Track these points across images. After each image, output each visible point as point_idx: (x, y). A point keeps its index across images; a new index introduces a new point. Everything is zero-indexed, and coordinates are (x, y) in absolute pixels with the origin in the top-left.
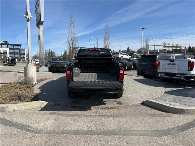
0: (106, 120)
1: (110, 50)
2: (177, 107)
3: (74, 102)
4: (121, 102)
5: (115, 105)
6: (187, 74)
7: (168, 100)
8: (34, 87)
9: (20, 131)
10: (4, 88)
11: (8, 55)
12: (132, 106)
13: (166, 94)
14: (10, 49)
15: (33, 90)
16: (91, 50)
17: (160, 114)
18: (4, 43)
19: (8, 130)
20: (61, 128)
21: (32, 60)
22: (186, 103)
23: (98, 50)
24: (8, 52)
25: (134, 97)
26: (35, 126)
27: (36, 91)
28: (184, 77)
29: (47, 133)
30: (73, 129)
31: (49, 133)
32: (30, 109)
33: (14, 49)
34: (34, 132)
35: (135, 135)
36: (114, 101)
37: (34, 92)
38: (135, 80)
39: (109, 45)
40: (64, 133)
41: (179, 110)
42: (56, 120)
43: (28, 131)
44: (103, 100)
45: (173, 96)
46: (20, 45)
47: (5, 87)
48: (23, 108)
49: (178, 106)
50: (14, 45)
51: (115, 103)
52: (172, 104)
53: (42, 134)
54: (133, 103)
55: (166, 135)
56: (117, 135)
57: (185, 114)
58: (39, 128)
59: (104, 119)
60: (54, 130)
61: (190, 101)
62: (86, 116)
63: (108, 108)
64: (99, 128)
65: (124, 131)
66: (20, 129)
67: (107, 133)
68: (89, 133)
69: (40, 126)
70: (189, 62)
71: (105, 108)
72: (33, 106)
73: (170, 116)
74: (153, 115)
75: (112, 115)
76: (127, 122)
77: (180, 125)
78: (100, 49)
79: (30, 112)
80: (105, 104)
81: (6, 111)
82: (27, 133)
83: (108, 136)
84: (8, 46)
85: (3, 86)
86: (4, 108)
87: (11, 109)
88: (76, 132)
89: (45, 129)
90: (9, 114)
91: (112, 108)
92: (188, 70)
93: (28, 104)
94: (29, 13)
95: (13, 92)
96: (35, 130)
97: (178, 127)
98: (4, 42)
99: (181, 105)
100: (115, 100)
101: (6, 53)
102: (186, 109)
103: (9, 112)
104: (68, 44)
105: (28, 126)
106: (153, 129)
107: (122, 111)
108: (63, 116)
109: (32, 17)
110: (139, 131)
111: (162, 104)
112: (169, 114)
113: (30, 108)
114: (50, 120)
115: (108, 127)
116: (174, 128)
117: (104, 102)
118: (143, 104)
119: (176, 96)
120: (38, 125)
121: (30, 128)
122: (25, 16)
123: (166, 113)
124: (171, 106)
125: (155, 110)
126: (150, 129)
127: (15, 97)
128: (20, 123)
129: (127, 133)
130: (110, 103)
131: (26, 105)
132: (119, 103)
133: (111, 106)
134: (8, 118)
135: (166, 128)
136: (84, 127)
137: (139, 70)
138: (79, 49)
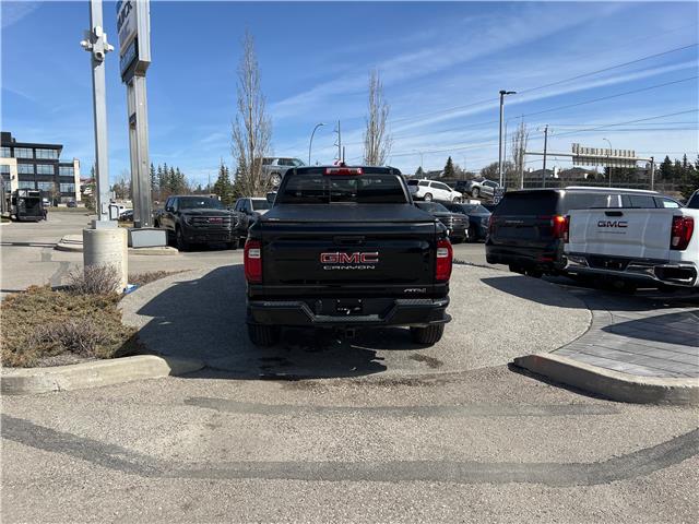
0: (390, 426)
1: (397, 172)
2: (640, 380)
3: (272, 359)
4: (440, 359)
5: (421, 369)
6: (666, 262)
7: (603, 353)
8: (121, 305)
9: (86, 465)
10: (14, 307)
11: (14, 185)
12: (477, 375)
13: (593, 332)
14: (20, 161)
15: (119, 315)
17: (581, 405)
19: (43, 464)
20: (233, 456)
21: (109, 207)
22: (666, 366)
23: (355, 174)
24: (14, 171)
25: (483, 341)
26: (139, 447)
27: (132, 318)
28: (657, 270)
30: (278, 458)
31: (193, 473)
32: (113, 385)
33: (35, 161)
34: (137, 469)
35: (498, 481)
36: (411, 358)
37: (124, 322)
38: (484, 280)
40: (246, 475)
41: (647, 391)
42: (213, 427)
43: (117, 464)
44: (377, 355)
45: (622, 340)
46: (58, 148)
47: (18, 302)
48: (90, 380)
49: (642, 376)
50: (34, 147)
51: (417, 364)
52: (620, 368)
53: (168, 477)
54: (482, 365)
55: (609, 480)
56: (434, 481)
57: (666, 404)
58: (152, 454)
59: (382, 421)
60: (208, 463)
61: (681, 358)
62: (320, 409)
63: (396, 383)
64: (370, 457)
65: (459, 465)
66: (84, 458)
67: (398, 472)
68: (335, 472)
69: (157, 447)
70: (675, 218)
71: (383, 383)
72: (125, 375)
73: (615, 413)
74: (553, 409)
75: (409, 409)
76: (467, 435)
77: (652, 444)
78: (363, 168)
79: (115, 396)
80: (384, 368)
81: (28, 392)
82: (112, 472)
83: (402, 483)
84: (12, 150)
85: (8, 299)
86: (21, 380)
87: (44, 387)
88: (289, 471)
89: (175, 459)
90: (38, 402)
91: (410, 384)
92: (672, 248)
93: (107, 368)
94: (99, 32)
95: (46, 321)
96: (141, 462)
97: (646, 451)
99: (651, 373)
100: (414, 352)
101: (7, 176)
102: (672, 388)
103: (38, 395)
105: (114, 448)
106: (560, 459)
107: (444, 395)
108: (237, 411)
109: (111, 47)
110: (512, 465)
111: (585, 368)
112: (610, 403)
113: (115, 382)
114: (191, 426)
115: (400, 452)
116: (632, 456)
117: (382, 362)
118: (517, 366)
119: (629, 339)
120: (151, 444)
121: (121, 457)
122: (84, 43)
123: (599, 401)
124: (619, 378)
125: (560, 390)
126: (550, 460)
127: (56, 343)
128: (82, 436)
129: (469, 473)
130: (398, 362)
131: (98, 371)
132: (434, 363)
133: (405, 373)
134: (36, 420)
135: (603, 456)
136: (316, 450)
137: (496, 243)
138: (275, 163)
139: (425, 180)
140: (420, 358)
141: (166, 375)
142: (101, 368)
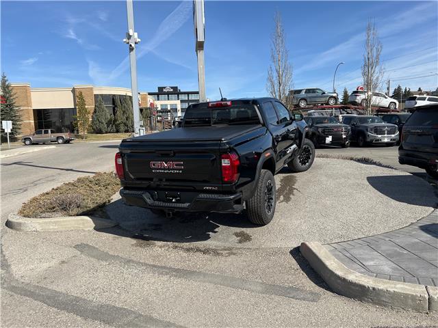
11: (179, 114)
14: (182, 101)
16: (210, 104)
17: (297, 289)
18: (172, 90)
20: (43, 283)
23: (227, 105)
24: (179, 108)
31: (14, 288)
32: (61, 232)
33: (188, 101)
46: (197, 93)
50: (188, 93)
62: (129, 262)
63: (198, 251)
65: (138, 317)
74: (270, 288)
81: (23, 231)
84: (178, 96)
86: (20, 224)
90: (22, 236)
98: (172, 88)
101: (175, 110)
102: (374, 289)
103: (27, 232)
109: (139, 40)
113: (64, 229)
118: (299, 249)
122: (125, 40)
127: (55, 205)
132: (243, 240)
138: (303, 93)
140: (241, 235)
141: (92, 228)
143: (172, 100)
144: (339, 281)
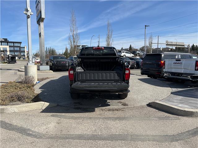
0: (111, 123)
1: (114, 48)
2: (186, 110)
3: (77, 103)
4: (126, 103)
5: (120, 106)
6: (194, 74)
7: (175, 101)
8: (35, 87)
9: (20, 135)
10: (4, 88)
11: (8, 53)
12: (137, 108)
13: (172, 95)
14: (10, 46)
15: (34, 90)
16: (94, 48)
17: (168, 117)
18: (4, 40)
19: (7, 134)
20: (64, 133)
21: (32, 59)
22: (194, 105)
23: (102, 49)
24: (8, 49)
25: (140, 98)
26: (36, 130)
27: (37, 91)
28: (191, 77)
29: (49, 138)
30: (77, 133)
31: (51, 138)
32: (31, 111)
33: (14, 47)
34: (35, 136)
35: (143, 141)
36: (118, 102)
37: (35, 92)
38: (139, 79)
39: (111, 43)
40: (67, 138)
41: (189, 113)
42: (58, 123)
43: (29, 135)
44: (108, 101)
45: (180, 97)
46: (20, 43)
47: (5, 86)
48: (24, 109)
49: (187, 108)
50: (14, 43)
51: (120, 104)
52: (180, 106)
53: (44, 139)
54: (139, 105)
55: (177, 140)
56: (124, 140)
57: (194, 117)
58: (40, 132)
59: (109, 122)
60: (56, 135)
62: (90, 118)
63: (113, 110)
64: (105, 133)
65: (131, 136)
66: (20, 133)
67: (113, 138)
68: (94, 138)
69: (42, 130)
70: (196, 61)
71: (109, 110)
72: (34, 108)
73: (179, 119)
74: (160, 118)
75: (117, 118)
76: (134, 126)
77: (190, 129)
78: (104, 47)
79: (31, 114)
80: (109, 105)
81: (5, 113)
82: (28, 137)
83: (114, 141)
84: (8, 43)
85: (2, 85)
86: (3, 109)
87: (10, 111)
88: (80, 137)
89: (47, 133)
90: (8, 116)
91: (117, 110)
92: (196, 70)
93: (29, 105)
94: (29, 9)
95: (13, 92)
96: (36, 134)
97: (188, 131)
98: (4, 39)
99: (189, 107)
101: (6, 51)
102: (196, 112)
103: (9, 113)
104: (69, 42)
105: (29, 130)
106: (162, 134)
107: (128, 113)
108: (66, 118)
109: (32, 13)
110: (148, 136)
111: (169, 106)
112: (177, 116)
113: (31, 110)
114: (52, 123)
115: (114, 131)
116: (184, 133)
117: (109, 103)
118: (149, 105)
119: (183, 97)
120: (40, 128)
121: (31, 132)
122: (25, 12)
123: (174, 116)
124: (180, 109)
125: (162, 112)
126: (159, 134)
127: (14, 98)
128: (20, 126)
129: (134, 138)
130: (114, 104)
131: (26, 106)
132: (125, 105)
133: (116, 107)
134: (7, 121)
135: (175, 133)
136: (88, 131)
137: (143, 69)
138: (81, 47)
139: (124, 51)
140: (121, 103)
142: (27, 106)
143: (4, 45)
144: (182, 112)
